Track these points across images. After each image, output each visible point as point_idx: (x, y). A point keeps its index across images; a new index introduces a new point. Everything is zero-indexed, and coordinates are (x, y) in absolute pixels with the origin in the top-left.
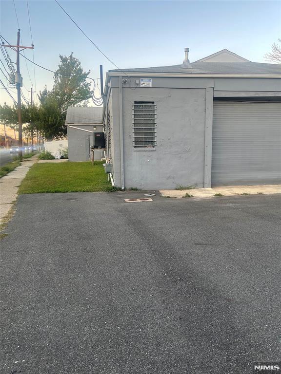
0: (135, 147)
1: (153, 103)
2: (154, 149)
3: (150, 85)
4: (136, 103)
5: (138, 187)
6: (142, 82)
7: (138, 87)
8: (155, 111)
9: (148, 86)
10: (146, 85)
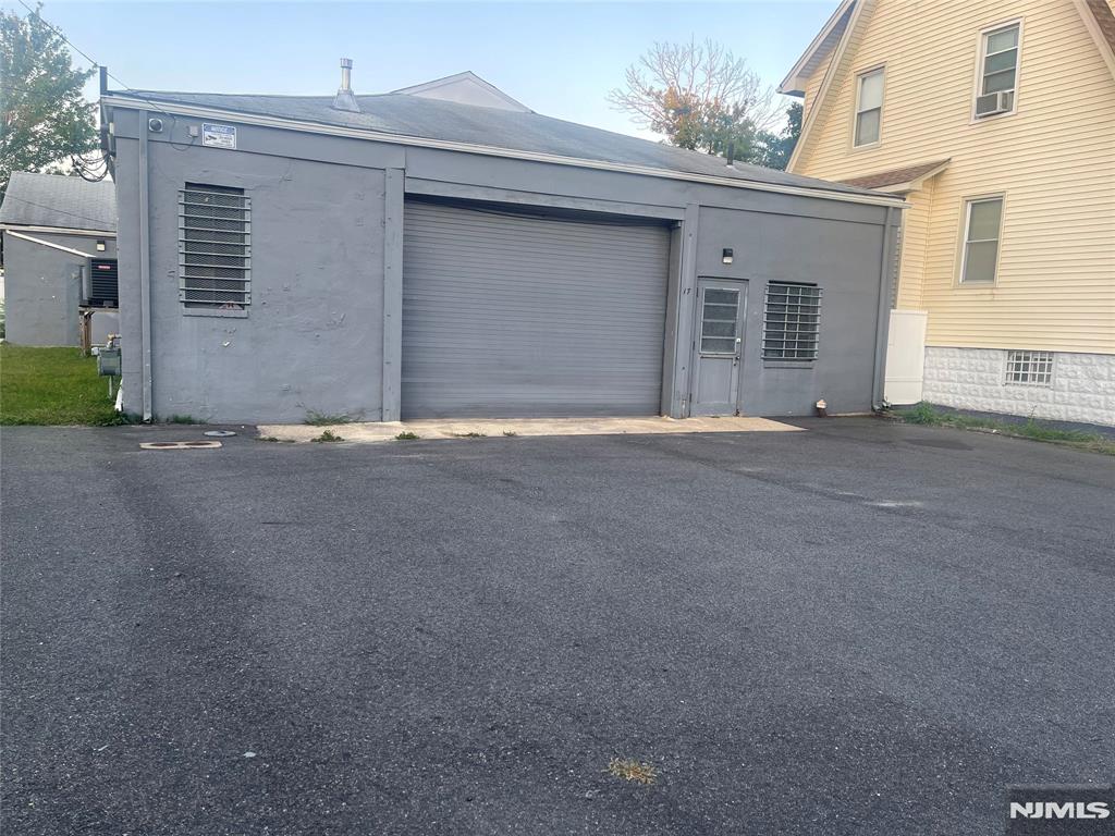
0: (187, 304)
1: (241, 191)
2: (244, 313)
3: (233, 144)
4: (188, 185)
5: (196, 416)
6: (207, 134)
7: (195, 144)
8: (247, 214)
9: (225, 145)
10: (219, 141)
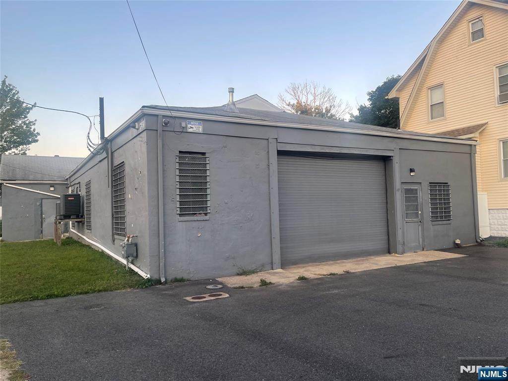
0: (180, 215)
1: (204, 154)
2: (207, 217)
3: (201, 130)
4: (180, 152)
5: (186, 277)
6: (189, 126)
7: (184, 131)
8: (208, 165)
9: (197, 131)
10: (194, 129)
